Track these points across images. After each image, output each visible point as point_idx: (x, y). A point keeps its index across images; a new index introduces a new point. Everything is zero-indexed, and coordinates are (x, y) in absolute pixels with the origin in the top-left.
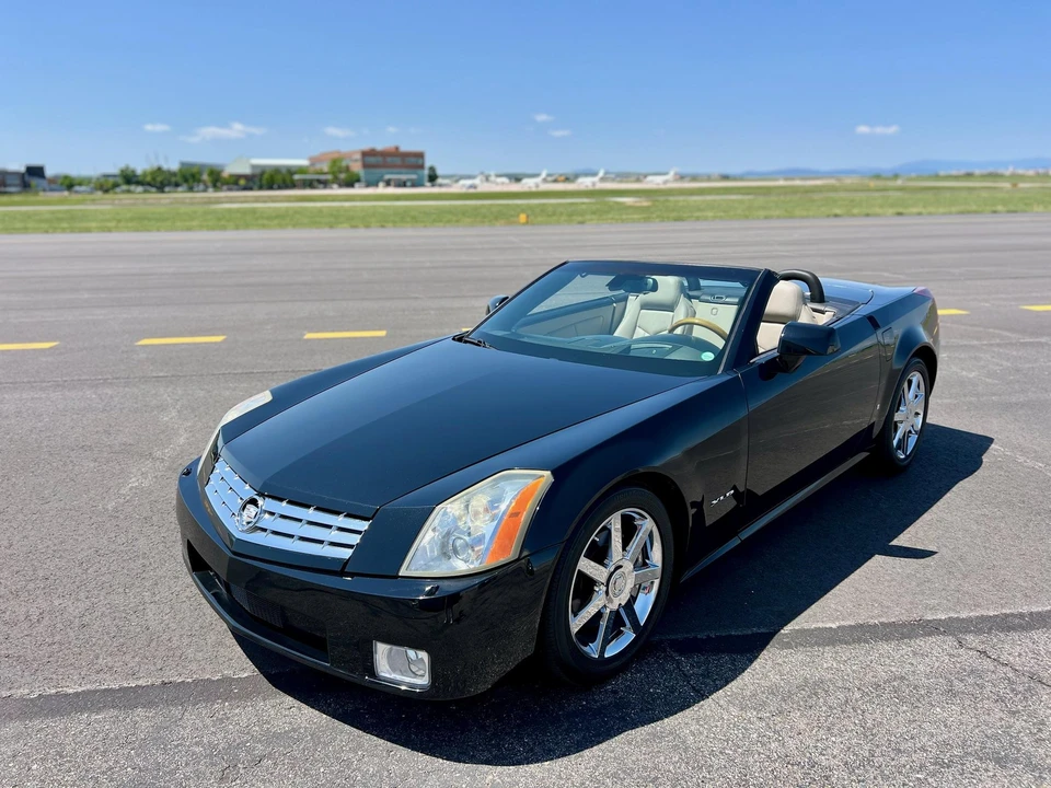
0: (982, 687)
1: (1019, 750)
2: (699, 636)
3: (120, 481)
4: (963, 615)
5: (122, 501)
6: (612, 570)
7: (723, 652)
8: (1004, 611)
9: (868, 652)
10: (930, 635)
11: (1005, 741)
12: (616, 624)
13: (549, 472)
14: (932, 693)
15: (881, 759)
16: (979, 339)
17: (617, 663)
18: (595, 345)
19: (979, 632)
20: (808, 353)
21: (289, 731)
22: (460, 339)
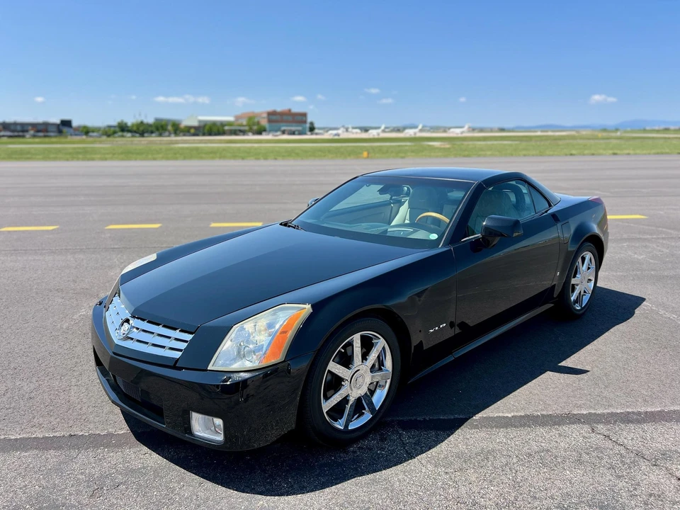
0: (602, 459)
1: (618, 501)
2: (418, 419)
3: (75, 311)
4: (599, 412)
5: (72, 323)
6: (354, 371)
7: (431, 430)
8: (628, 410)
9: (529, 433)
10: (573, 424)
11: (609, 495)
13: (309, 306)
14: (565, 461)
15: (521, 503)
16: (651, 234)
17: (358, 434)
18: (367, 229)
19: (608, 422)
20: (502, 236)
21: (141, 468)
22: (285, 224)
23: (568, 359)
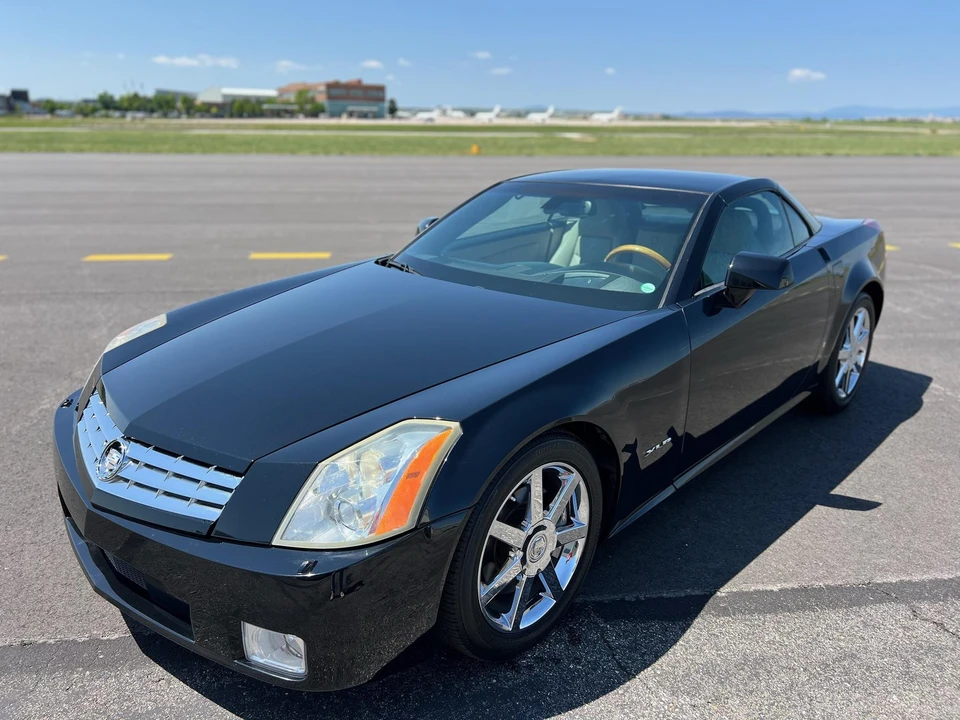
0: (942, 669)
2: (627, 598)
3: (32, 402)
4: (916, 578)
5: (28, 424)
6: (530, 532)
7: (653, 619)
9: (813, 624)
10: (881, 602)
12: (535, 588)
13: (458, 424)
14: (887, 676)
17: (533, 635)
18: (527, 272)
19: (934, 599)
20: (757, 286)
21: (152, 712)
22: (384, 263)
23: (844, 483)
